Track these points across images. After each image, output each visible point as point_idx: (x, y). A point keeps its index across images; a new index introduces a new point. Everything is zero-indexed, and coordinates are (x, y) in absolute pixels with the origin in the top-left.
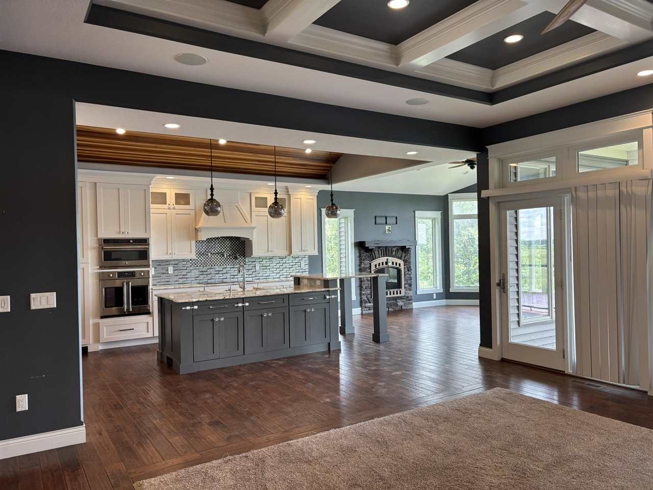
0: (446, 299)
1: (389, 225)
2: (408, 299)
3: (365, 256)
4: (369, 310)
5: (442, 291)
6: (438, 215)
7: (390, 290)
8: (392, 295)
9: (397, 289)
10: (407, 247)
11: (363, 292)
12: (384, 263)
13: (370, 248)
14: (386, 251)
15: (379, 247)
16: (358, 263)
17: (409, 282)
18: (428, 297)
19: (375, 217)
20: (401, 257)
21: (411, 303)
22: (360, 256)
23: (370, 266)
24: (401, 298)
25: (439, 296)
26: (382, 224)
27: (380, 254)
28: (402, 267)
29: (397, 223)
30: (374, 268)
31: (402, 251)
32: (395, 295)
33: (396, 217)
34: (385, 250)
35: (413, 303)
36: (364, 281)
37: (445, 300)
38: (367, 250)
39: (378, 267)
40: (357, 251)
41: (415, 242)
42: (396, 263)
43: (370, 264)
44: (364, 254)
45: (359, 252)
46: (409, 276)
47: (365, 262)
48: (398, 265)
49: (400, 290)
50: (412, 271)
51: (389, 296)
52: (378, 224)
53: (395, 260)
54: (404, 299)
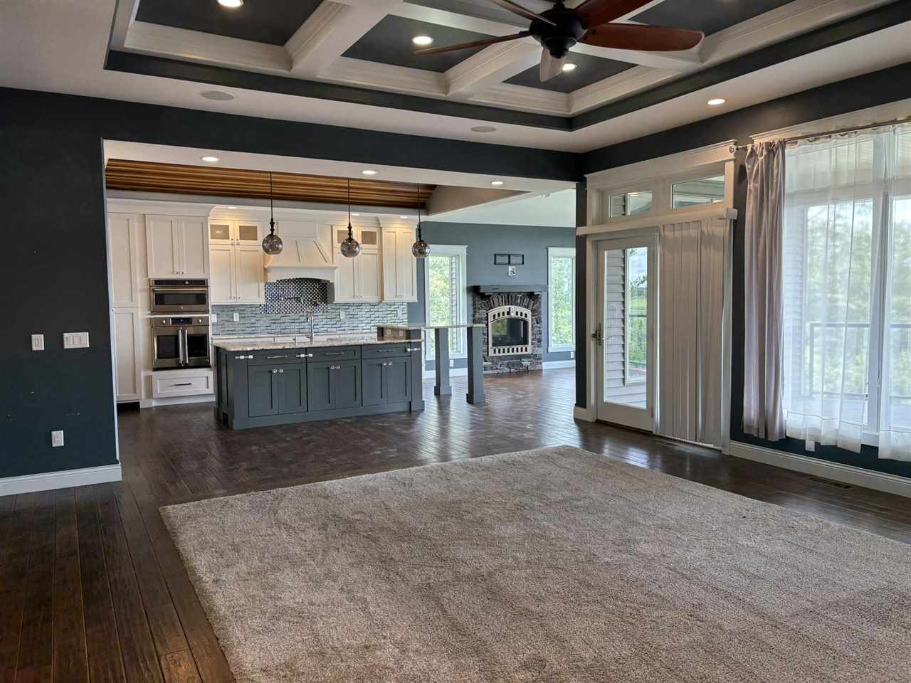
1: (514, 265)
2: (536, 358)
3: (481, 304)
4: (485, 370)
7: (513, 346)
8: (515, 353)
9: (521, 346)
10: (535, 293)
12: (506, 313)
13: (486, 294)
14: (509, 298)
15: (499, 294)
16: (472, 312)
17: (537, 336)
19: (495, 255)
20: (528, 305)
21: (541, 363)
22: (474, 304)
23: (487, 317)
24: (527, 356)
26: (505, 264)
27: (500, 302)
28: (529, 319)
29: (523, 263)
30: (492, 320)
31: (530, 298)
32: (520, 353)
33: (523, 256)
34: (506, 296)
35: (543, 364)
38: (484, 296)
39: (496, 317)
40: (471, 298)
41: (547, 288)
42: (521, 313)
43: (487, 314)
44: (479, 302)
45: (473, 299)
46: (538, 329)
47: (480, 311)
48: (524, 315)
49: (526, 346)
50: (542, 323)
51: (511, 353)
52: (499, 264)
53: (520, 309)
54: (530, 357)
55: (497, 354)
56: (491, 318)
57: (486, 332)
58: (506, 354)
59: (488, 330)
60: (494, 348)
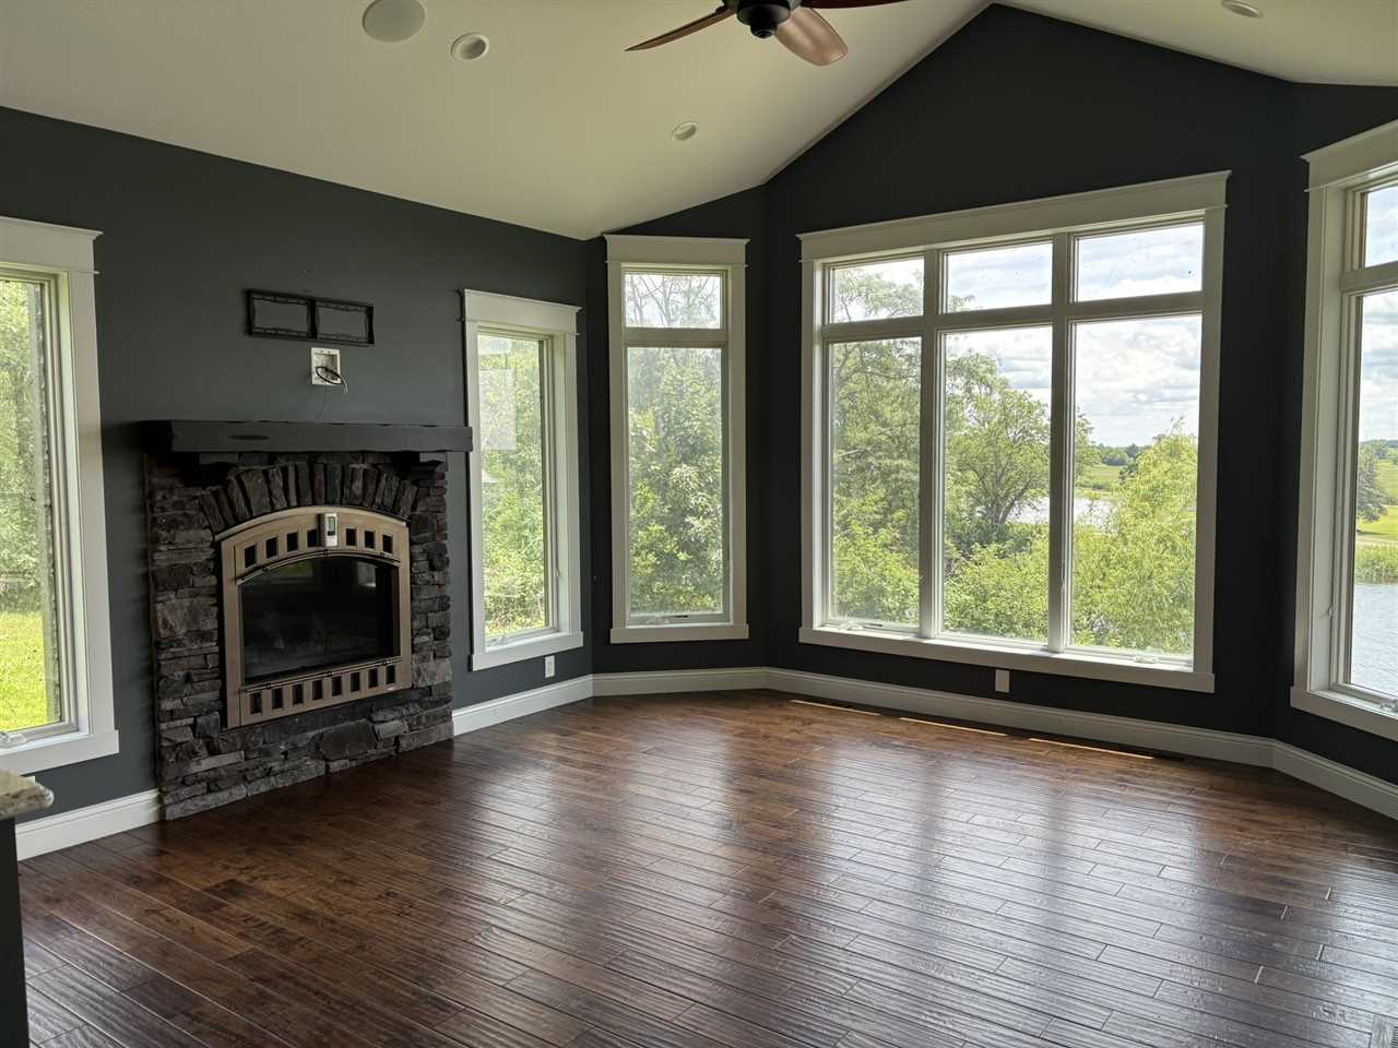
0: (594, 672)
1: (328, 342)
2: (437, 701)
3: (179, 505)
4: (209, 791)
5: (580, 644)
6: (561, 319)
7: (335, 672)
8: (348, 696)
9: (371, 665)
10: (424, 458)
11: (167, 705)
12: (303, 540)
13: (205, 461)
14: (319, 474)
15: (272, 457)
16: (134, 541)
17: (435, 619)
18: (524, 675)
19: (249, 296)
20: (396, 501)
21: (447, 717)
22: (146, 504)
23: (217, 559)
24: (393, 701)
25: (570, 665)
26: (297, 337)
27: (278, 492)
28: (401, 555)
29: (371, 340)
30: (242, 568)
31: (402, 477)
32: (366, 692)
33: (369, 311)
34: (304, 472)
35: (455, 714)
36: (174, 641)
37: (590, 677)
38: (193, 470)
39: (262, 557)
40: (129, 481)
41: (464, 438)
42: (369, 538)
43: (217, 546)
44: (172, 495)
45: (142, 484)
46: (435, 591)
47: (182, 536)
48: (379, 543)
49: (390, 662)
50: (449, 570)
51: (329, 700)
52: (265, 334)
53: (362, 519)
54: (404, 703)
55: (269, 713)
56: (233, 565)
57: (210, 624)
58: (310, 704)
59: (220, 618)
60: (253, 689)
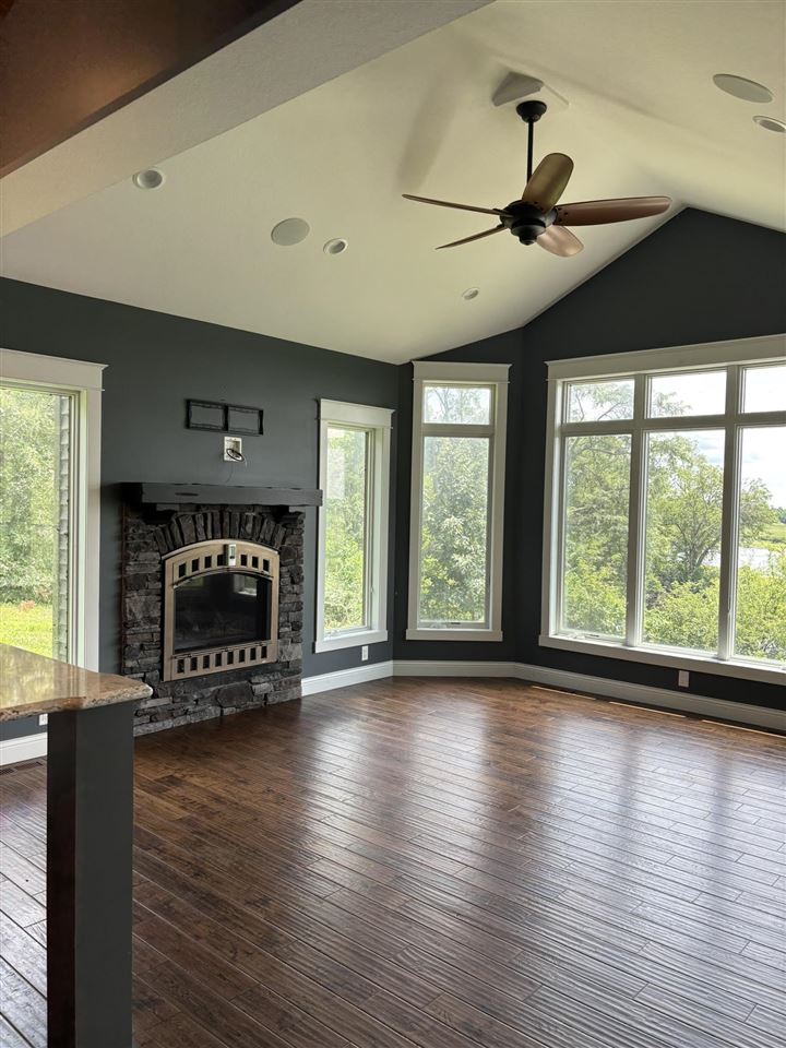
0: (395, 658)
1: (235, 433)
2: (290, 672)
3: (142, 536)
4: (151, 721)
5: (385, 639)
6: (381, 418)
7: (230, 648)
8: (237, 665)
9: (252, 645)
10: (292, 510)
11: (130, 664)
12: (214, 560)
13: (160, 508)
14: (226, 519)
15: (198, 507)
16: (114, 558)
17: (293, 616)
18: (347, 658)
19: (188, 403)
20: (272, 537)
21: (298, 683)
22: (123, 536)
23: (162, 571)
24: (264, 670)
25: (378, 653)
26: (216, 430)
27: (201, 530)
28: (274, 573)
29: (261, 432)
30: (177, 578)
31: (277, 521)
32: (248, 663)
33: (261, 413)
34: (217, 518)
35: (305, 682)
36: (135, 623)
37: (391, 663)
38: (151, 514)
39: (189, 572)
40: (114, 520)
41: (317, 498)
42: (255, 561)
43: (162, 563)
44: (140, 530)
45: (121, 522)
46: (294, 598)
47: (142, 556)
48: (261, 564)
49: (264, 643)
50: (303, 584)
51: (225, 667)
52: (197, 428)
53: (252, 549)
54: (272, 672)
55: (188, 673)
56: (172, 576)
57: (156, 614)
58: (213, 669)
59: (162, 609)
60: (180, 656)
